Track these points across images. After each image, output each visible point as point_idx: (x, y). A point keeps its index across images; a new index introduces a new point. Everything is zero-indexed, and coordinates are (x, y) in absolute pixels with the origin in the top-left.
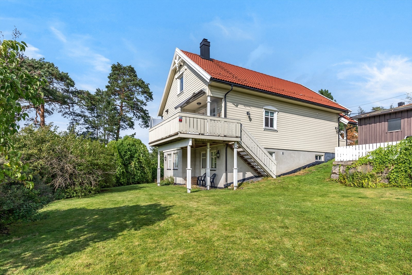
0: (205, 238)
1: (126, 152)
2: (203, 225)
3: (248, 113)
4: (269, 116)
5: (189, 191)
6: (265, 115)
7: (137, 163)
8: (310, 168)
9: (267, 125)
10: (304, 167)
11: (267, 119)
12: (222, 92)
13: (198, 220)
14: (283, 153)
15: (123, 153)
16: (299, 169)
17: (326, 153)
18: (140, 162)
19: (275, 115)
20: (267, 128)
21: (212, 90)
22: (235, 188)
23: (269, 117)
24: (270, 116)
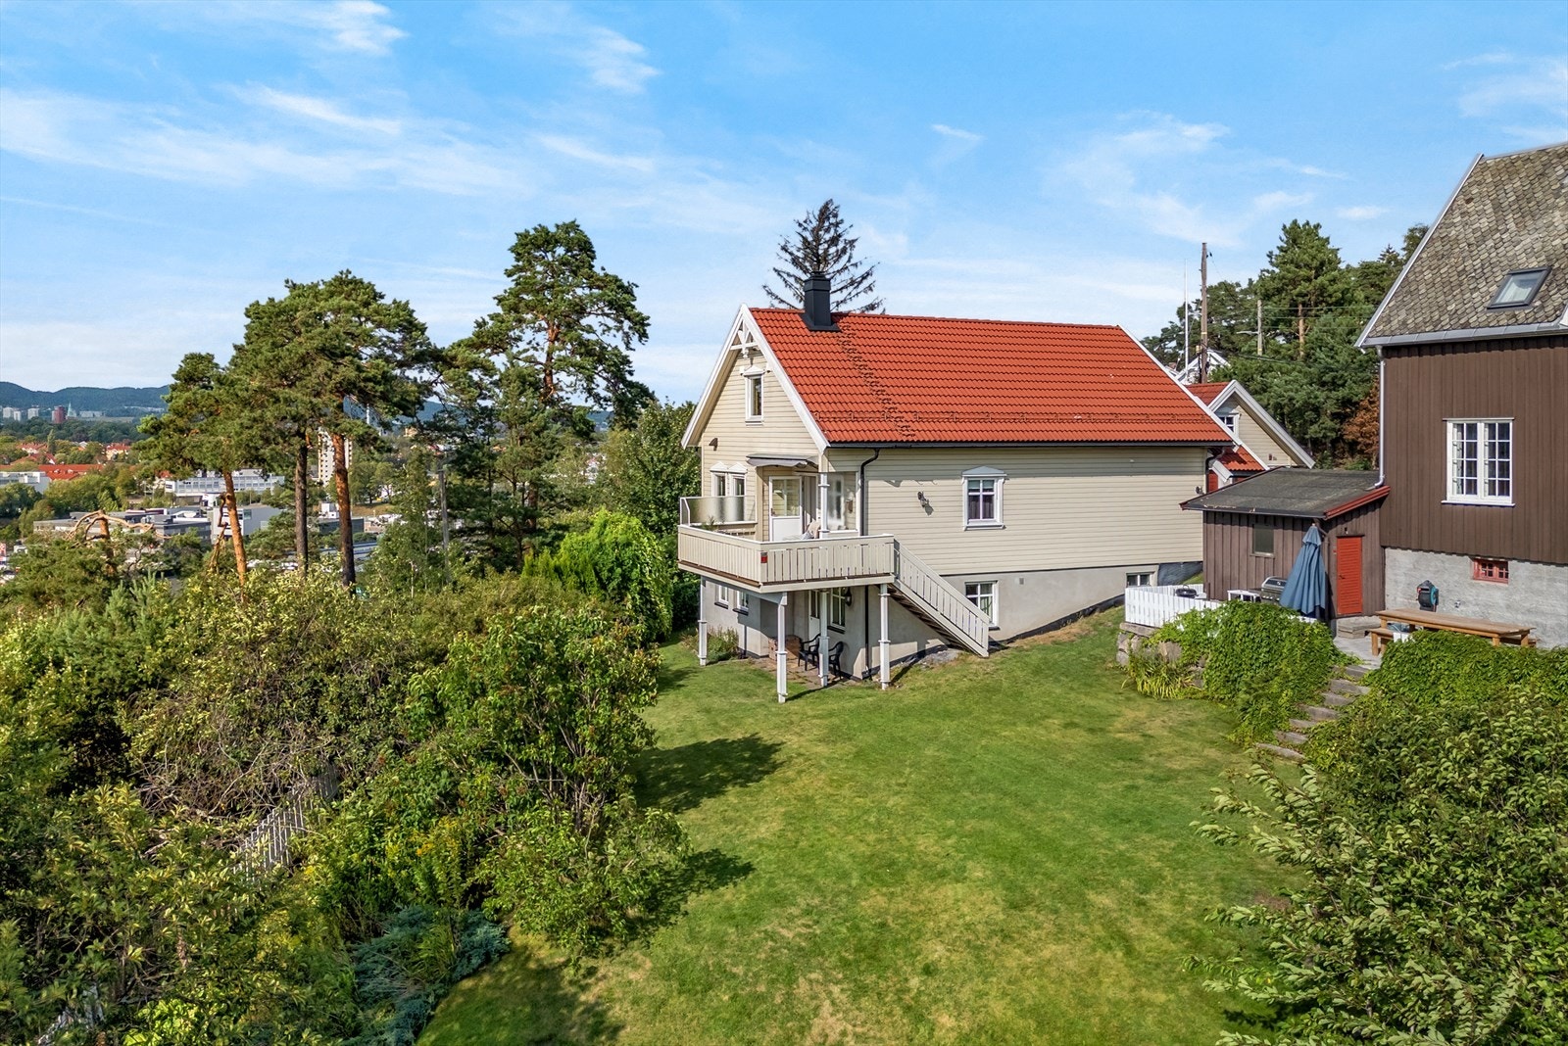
0: (807, 796)
1: (611, 570)
2: (805, 779)
3: (921, 496)
4: (978, 490)
5: (782, 700)
6: (970, 490)
7: (637, 597)
8: (1107, 612)
9: (973, 514)
10: (1088, 612)
11: (973, 499)
12: (854, 458)
13: (800, 772)
14: (1022, 581)
15: (605, 574)
16: (1074, 618)
17: (1161, 566)
18: (644, 592)
19: (998, 486)
20: (974, 522)
21: (832, 458)
22: (884, 686)
23: (981, 494)
24: (984, 490)
